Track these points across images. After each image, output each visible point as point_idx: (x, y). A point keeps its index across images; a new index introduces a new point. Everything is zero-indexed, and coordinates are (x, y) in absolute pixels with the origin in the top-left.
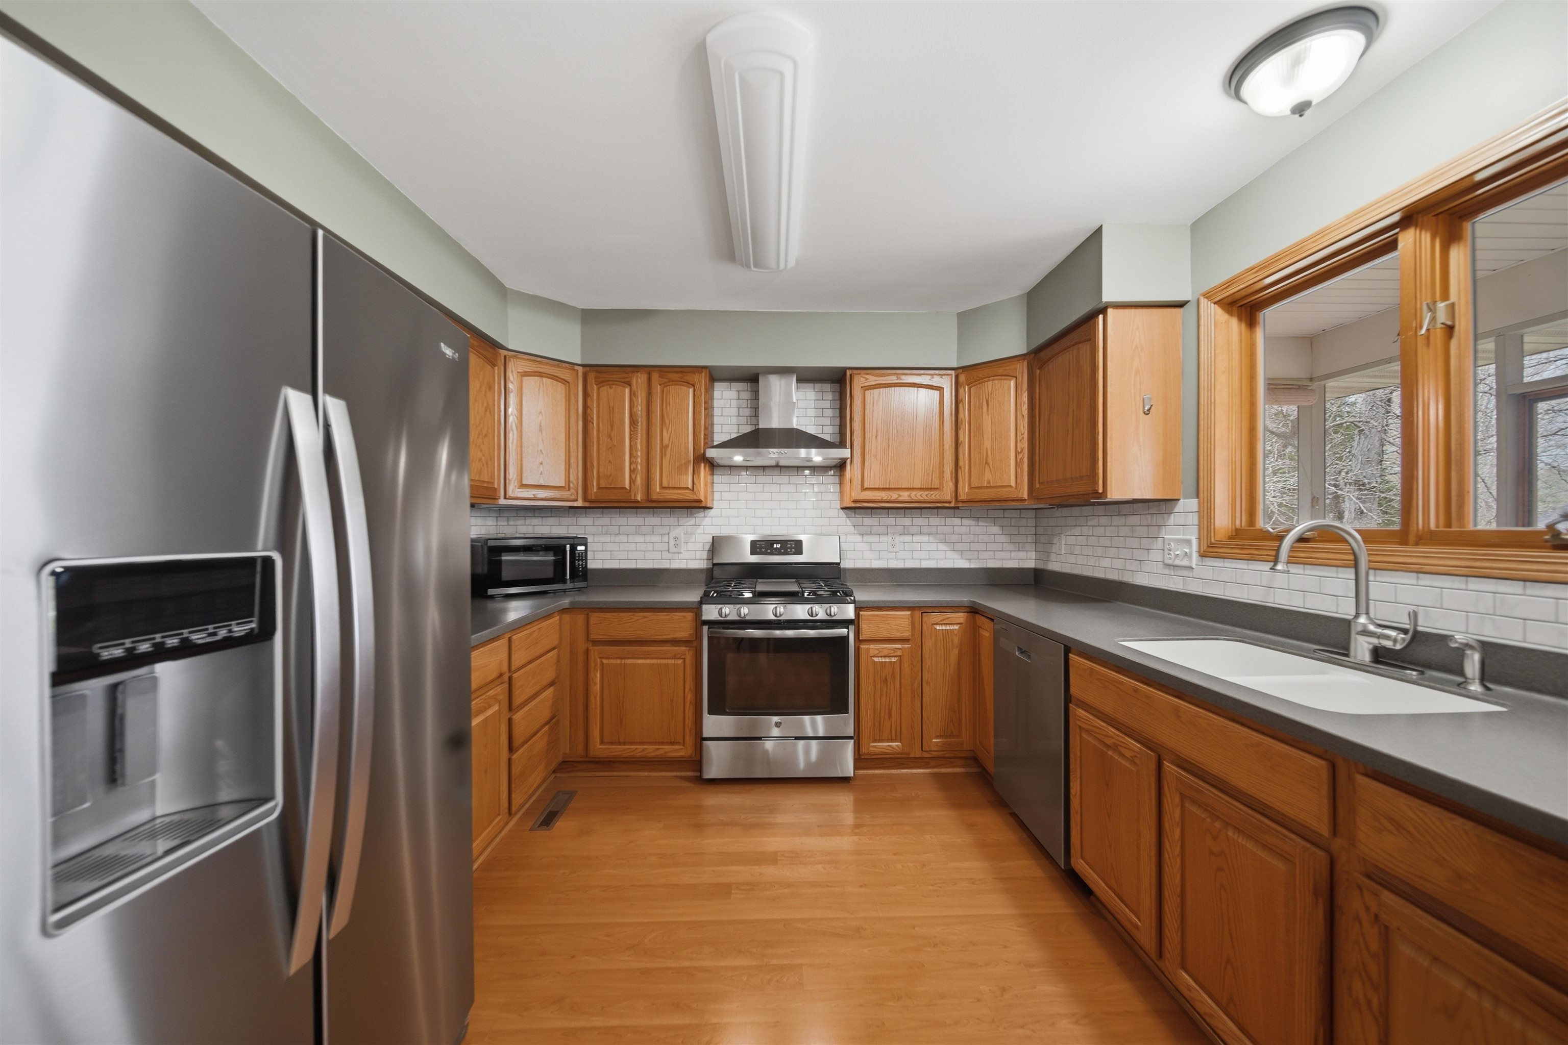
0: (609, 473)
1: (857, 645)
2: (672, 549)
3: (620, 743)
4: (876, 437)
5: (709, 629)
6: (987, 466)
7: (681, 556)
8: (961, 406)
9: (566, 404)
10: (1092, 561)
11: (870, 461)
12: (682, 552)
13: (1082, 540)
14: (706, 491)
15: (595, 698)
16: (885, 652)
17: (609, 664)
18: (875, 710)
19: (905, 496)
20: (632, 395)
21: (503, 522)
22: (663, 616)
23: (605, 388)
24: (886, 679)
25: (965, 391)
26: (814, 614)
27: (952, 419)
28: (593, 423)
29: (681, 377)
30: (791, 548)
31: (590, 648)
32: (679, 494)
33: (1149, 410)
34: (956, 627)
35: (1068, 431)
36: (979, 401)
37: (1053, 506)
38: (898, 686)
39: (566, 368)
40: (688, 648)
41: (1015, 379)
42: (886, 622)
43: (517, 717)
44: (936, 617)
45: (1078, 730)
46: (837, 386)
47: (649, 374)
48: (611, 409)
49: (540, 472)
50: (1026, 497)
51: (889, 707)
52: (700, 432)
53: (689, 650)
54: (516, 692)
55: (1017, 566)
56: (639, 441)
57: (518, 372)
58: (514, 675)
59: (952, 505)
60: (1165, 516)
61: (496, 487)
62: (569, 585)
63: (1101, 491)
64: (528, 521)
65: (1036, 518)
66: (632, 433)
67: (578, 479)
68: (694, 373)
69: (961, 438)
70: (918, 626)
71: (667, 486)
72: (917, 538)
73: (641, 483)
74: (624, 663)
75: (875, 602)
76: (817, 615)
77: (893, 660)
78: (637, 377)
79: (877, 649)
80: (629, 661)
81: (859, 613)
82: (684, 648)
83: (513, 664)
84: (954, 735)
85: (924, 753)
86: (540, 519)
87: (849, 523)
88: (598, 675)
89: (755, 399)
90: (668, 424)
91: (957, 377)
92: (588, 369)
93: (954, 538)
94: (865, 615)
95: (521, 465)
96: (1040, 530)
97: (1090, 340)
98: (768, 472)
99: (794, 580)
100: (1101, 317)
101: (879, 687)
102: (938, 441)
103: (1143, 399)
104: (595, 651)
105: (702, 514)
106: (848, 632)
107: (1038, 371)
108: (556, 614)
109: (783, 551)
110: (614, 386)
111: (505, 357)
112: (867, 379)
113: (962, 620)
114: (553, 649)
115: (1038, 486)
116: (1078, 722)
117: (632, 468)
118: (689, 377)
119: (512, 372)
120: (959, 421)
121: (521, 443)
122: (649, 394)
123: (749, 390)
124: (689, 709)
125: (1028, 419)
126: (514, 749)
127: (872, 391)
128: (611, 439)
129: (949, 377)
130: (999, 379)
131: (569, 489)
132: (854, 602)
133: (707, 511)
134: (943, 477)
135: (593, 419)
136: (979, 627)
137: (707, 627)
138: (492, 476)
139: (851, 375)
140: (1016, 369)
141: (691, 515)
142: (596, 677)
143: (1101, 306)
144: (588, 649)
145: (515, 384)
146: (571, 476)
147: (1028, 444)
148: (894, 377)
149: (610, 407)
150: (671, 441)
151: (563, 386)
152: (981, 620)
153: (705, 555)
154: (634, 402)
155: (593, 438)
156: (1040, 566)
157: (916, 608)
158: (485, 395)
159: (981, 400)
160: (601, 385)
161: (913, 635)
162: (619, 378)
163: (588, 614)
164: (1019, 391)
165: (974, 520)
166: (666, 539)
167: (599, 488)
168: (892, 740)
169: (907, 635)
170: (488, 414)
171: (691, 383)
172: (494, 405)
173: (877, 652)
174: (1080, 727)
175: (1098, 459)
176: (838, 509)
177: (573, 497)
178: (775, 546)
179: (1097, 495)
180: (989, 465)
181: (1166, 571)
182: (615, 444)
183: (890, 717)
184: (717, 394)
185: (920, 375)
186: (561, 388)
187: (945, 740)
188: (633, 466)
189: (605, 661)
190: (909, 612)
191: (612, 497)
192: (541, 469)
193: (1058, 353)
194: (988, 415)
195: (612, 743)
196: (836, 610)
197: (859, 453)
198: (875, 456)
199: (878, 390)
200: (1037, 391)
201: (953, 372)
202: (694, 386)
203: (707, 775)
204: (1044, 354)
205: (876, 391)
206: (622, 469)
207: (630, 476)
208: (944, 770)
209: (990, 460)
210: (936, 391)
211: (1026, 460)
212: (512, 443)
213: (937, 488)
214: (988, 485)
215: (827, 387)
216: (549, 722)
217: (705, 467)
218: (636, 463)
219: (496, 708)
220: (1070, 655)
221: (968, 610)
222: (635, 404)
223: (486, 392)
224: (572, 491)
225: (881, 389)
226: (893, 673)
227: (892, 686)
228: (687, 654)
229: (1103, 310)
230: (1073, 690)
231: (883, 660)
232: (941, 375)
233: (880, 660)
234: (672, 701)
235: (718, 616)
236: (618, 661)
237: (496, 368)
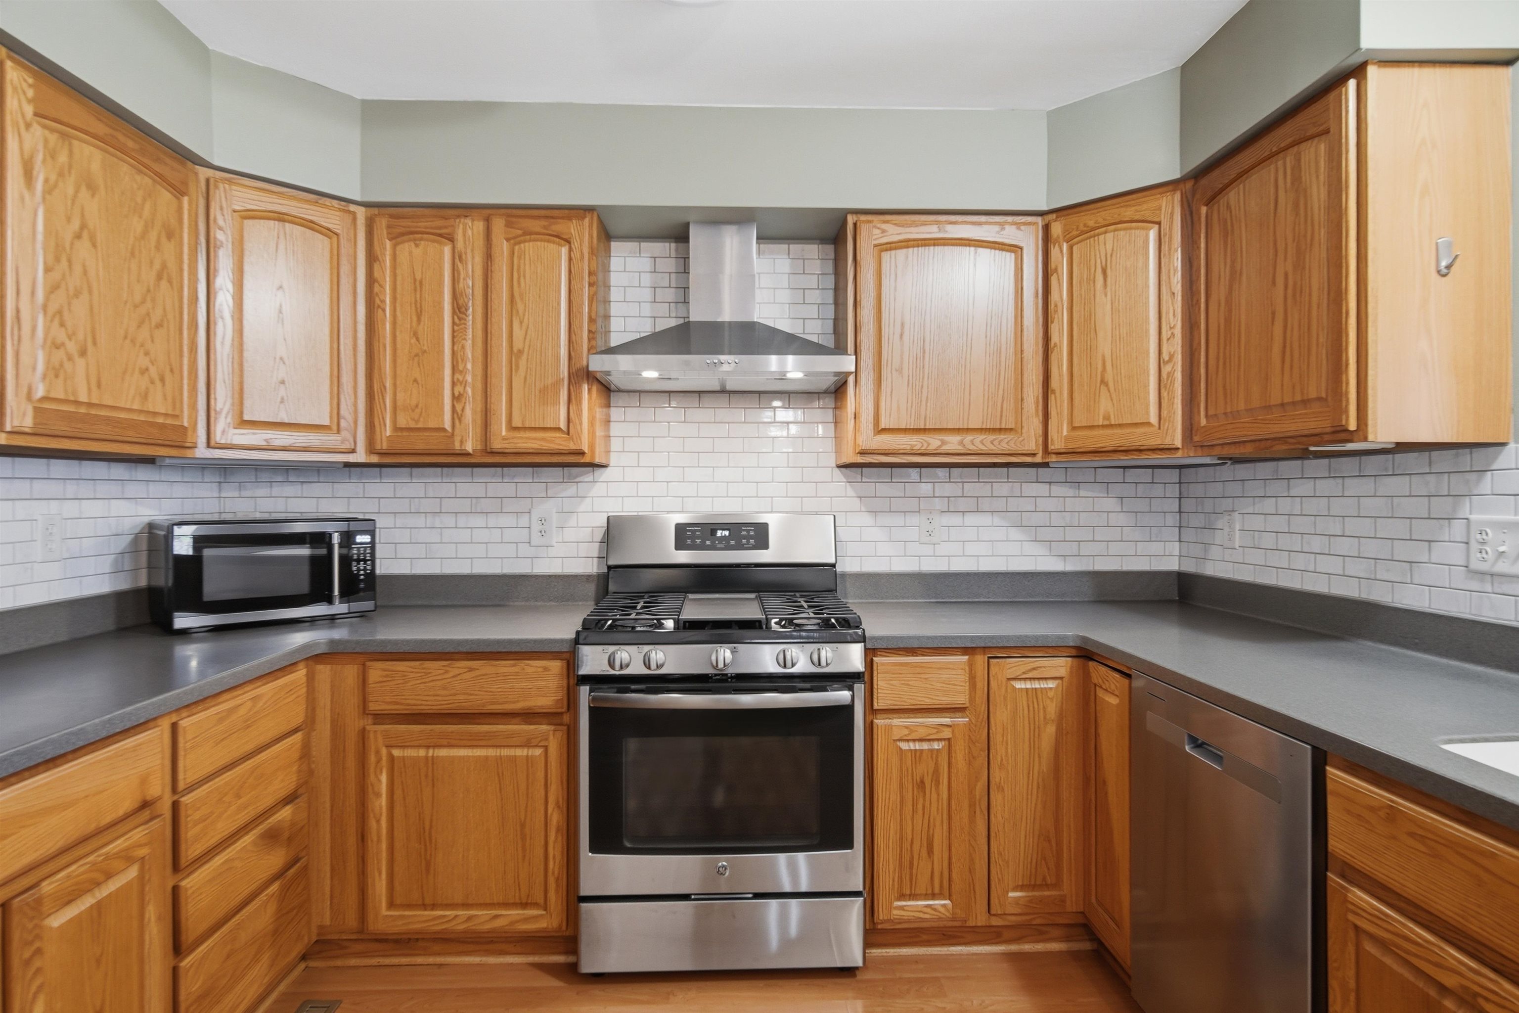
0: (414, 403)
1: (868, 721)
2: (536, 539)
3: (424, 907)
4: (901, 335)
5: (591, 691)
6: (1103, 387)
7: (552, 552)
8: (1054, 280)
9: (331, 274)
10: (1300, 561)
11: (889, 380)
12: (555, 544)
13: (1280, 523)
14: (592, 433)
15: (378, 821)
16: (922, 733)
17: (404, 757)
18: (901, 839)
19: (953, 443)
20: (457, 258)
21: (230, 491)
22: (505, 667)
23: (406, 245)
24: (922, 782)
25: (1062, 251)
26: (789, 663)
27: (1037, 304)
28: (384, 310)
29: (545, 227)
30: (748, 537)
31: (368, 728)
32: (543, 439)
33: (1448, 267)
34: (1051, 684)
35: (1273, 313)
36: (1089, 269)
37: (1225, 460)
38: (945, 796)
39: (331, 207)
40: (553, 727)
41: (1157, 226)
42: (922, 676)
43: (190, 883)
44: (1014, 666)
45: (1352, 934)
46: (830, 249)
47: (487, 220)
48: (418, 285)
49: (279, 400)
50: (1178, 443)
51: (928, 835)
52: (581, 327)
53: (555, 731)
54: (189, 832)
55: (1146, 568)
56: (469, 343)
57: (234, 211)
58: (183, 799)
59: (1038, 459)
60: (1473, 476)
61: (186, 424)
62: (339, 607)
63: (1352, 426)
64: (277, 490)
65: (1180, 483)
66: (456, 328)
67: (356, 411)
68: (570, 218)
69: (1055, 338)
70: (981, 684)
71: (520, 425)
72: (970, 519)
73: (474, 421)
74: (433, 757)
75: (902, 638)
76: (793, 665)
77: (936, 746)
78: (465, 225)
79: (906, 727)
80: (443, 752)
81: (872, 661)
82: (544, 727)
83: (181, 776)
84: (1047, 885)
85: (993, 918)
86: (299, 486)
87: (851, 492)
88: (384, 778)
89: (685, 272)
90: (521, 311)
91: (1046, 228)
92: (376, 211)
93: (1038, 519)
94: (883, 664)
95: (241, 384)
96: (1188, 504)
97: (1327, 132)
98: (706, 400)
99: (753, 596)
100: (1352, 84)
101: (909, 796)
102: (1013, 344)
103: (1437, 244)
104: (378, 733)
105: (589, 478)
106: (853, 697)
107: (1204, 210)
108: (301, 665)
109: (733, 542)
110: (423, 243)
111: (208, 181)
112: (884, 231)
113: (1063, 672)
114: (296, 731)
115: (1203, 422)
116: (1351, 917)
117: (456, 394)
118: (559, 227)
119: (221, 209)
120: (1052, 307)
121: (241, 344)
122: (489, 257)
123: (673, 254)
124: (555, 841)
125: (1183, 299)
126: (184, 947)
127: (893, 252)
128: (417, 339)
129: (1032, 228)
130: (1125, 229)
131: (339, 431)
132: (863, 639)
133: (598, 471)
134: (1022, 409)
135: (383, 301)
136: (1095, 685)
137: (588, 688)
138: (177, 401)
139: (855, 224)
140: (1160, 209)
141: (571, 479)
142: (380, 781)
143: (1356, 59)
144: (364, 729)
145: (229, 232)
146: (343, 406)
147: (1182, 346)
148: (934, 228)
149: (415, 280)
150: (527, 343)
151: (326, 241)
152: (1098, 672)
153: (594, 550)
154: (459, 274)
155: (384, 337)
156: (1189, 567)
157: (978, 649)
158: (158, 247)
159: (1093, 270)
160: (399, 240)
161: (972, 699)
162: (432, 228)
163: (364, 665)
164: (1165, 248)
165: (1071, 487)
166: (524, 520)
167: (396, 429)
168: (933, 896)
169: (962, 699)
170: (164, 283)
171: (564, 237)
172: (181, 270)
173: (906, 732)
174: (1356, 927)
175: (1347, 365)
176: (832, 468)
177: (348, 446)
178: (719, 533)
179: (1342, 434)
180: (1107, 385)
181: (1475, 585)
182: (425, 348)
183: (930, 851)
184: (616, 263)
185: (980, 224)
186: (322, 244)
187: (1030, 894)
188: (458, 389)
189: (396, 752)
190: (966, 658)
191: (420, 446)
192: (282, 392)
193: (1252, 167)
194: (1106, 295)
195: (409, 906)
196: (830, 655)
197: (870, 366)
198: (900, 371)
199: (904, 251)
200: (1203, 245)
201: (1039, 220)
202: (569, 242)
203: (587, 967)
204: (1216, 178)
205: (901, 253)
206: (438, 392)
207: (453, 407)
208: (1027, 947)
209: (1109, 377)
210: (1008, 254)
211: (1178, 375)
212: (222, 343)
213: (1011, 429)
214: (1106, 423)
215: (812, 250)
216: (282, 874)
217: (589, 390)
218: (464, 383)
219: (133, 872)
220: (1328, 768)
221: (1074, 652)
222: (462, 276)
223: (158, 242)
224: (345, 434)
225: (911, 250)
226: (936, 771)
227: (934, 796)
228: (551, 737)
229: (1358, 71)
230: (1334, 844)
231: (917, 746)
232: (1018, 225)
233: (912, 746)
234: (523, 825)
235: (609, 668)
236: (422, 752)
237: (186, 200)
